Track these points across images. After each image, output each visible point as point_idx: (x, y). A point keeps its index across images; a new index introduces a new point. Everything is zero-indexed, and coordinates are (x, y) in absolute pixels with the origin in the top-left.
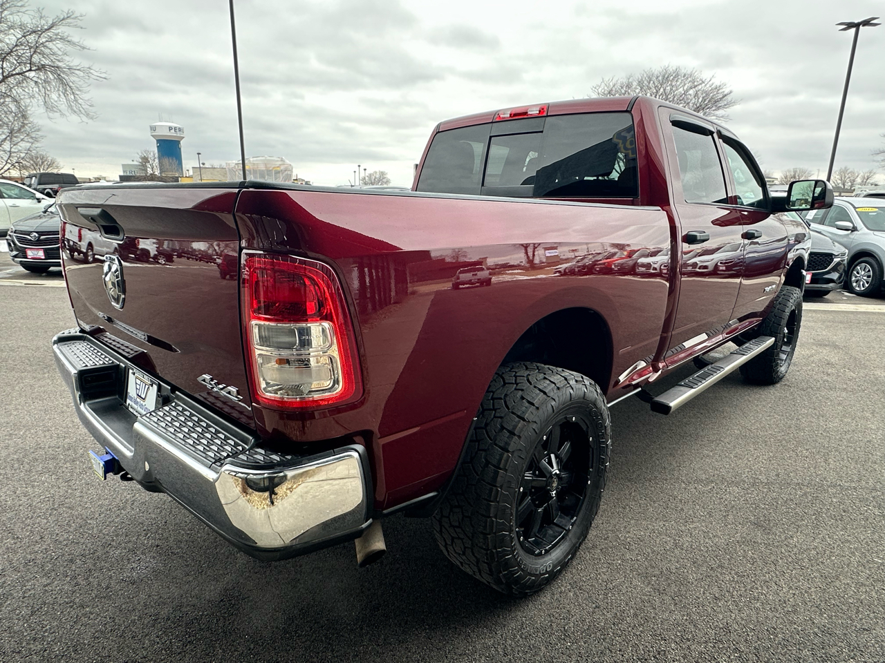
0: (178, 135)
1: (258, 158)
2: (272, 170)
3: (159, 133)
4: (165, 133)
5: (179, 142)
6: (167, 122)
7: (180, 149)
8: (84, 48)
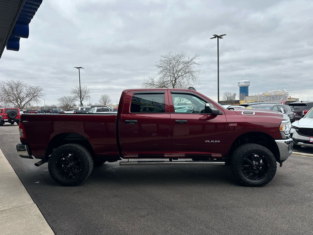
0: (248, 84)
1: (272, 91)
2: (278, 95)
3: (241, 84)
4: (243, 84)
5: (248, 87)
6: (244, 80)
7: (248, 89)
8: (199, 64)
